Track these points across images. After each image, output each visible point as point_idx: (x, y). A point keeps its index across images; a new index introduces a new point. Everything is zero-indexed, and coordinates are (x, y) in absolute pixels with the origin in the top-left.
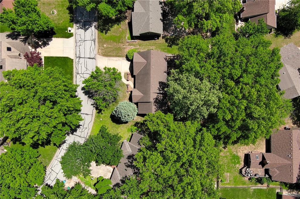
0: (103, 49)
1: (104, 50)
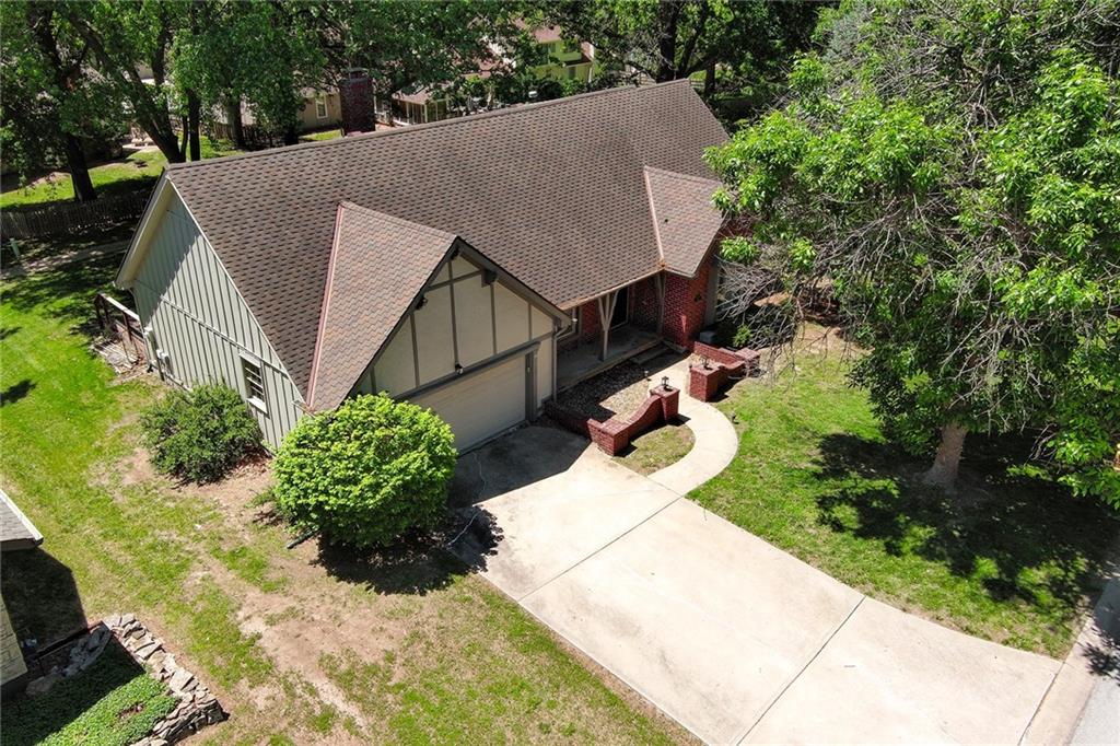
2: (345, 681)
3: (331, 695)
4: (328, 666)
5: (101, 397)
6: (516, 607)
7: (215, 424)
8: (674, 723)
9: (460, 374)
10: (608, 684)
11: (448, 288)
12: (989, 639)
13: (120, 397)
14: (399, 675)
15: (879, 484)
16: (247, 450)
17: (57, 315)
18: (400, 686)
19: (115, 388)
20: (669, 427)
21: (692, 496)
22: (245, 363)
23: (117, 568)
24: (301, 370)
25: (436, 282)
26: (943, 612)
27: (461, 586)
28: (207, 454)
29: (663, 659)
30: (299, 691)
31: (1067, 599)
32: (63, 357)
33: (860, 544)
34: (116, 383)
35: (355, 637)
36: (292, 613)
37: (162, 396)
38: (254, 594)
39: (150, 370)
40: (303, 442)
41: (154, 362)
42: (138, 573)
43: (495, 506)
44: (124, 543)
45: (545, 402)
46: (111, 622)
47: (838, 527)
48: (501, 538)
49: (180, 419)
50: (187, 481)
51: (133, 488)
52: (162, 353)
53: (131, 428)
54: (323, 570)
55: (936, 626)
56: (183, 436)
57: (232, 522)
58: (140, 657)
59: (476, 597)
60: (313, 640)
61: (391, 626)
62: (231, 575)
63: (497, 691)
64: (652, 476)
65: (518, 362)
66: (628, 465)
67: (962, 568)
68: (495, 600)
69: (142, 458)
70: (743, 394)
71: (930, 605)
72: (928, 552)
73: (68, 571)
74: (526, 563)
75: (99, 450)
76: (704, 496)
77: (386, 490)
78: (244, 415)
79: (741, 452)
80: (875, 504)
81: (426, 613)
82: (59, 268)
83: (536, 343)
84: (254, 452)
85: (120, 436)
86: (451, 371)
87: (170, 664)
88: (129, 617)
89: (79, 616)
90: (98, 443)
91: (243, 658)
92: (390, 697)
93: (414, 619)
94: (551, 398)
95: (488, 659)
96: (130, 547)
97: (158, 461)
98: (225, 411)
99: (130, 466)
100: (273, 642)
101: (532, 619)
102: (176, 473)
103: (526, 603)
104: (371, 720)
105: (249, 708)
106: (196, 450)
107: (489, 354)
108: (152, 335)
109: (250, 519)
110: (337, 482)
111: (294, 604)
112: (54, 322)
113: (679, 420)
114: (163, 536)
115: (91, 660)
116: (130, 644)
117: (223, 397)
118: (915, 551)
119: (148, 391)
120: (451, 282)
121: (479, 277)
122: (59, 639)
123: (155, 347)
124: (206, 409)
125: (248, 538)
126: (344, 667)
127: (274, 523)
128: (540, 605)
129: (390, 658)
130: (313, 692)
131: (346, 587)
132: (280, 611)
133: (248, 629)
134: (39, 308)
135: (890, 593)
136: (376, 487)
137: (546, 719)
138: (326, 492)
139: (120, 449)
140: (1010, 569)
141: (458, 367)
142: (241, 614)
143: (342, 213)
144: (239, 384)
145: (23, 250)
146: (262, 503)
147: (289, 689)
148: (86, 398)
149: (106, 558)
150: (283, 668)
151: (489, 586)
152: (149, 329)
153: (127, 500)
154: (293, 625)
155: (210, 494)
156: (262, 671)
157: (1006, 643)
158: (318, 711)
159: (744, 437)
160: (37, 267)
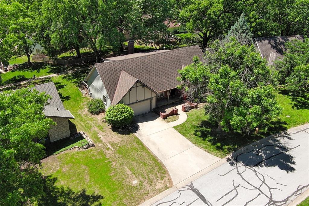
0: (147, 181)
1: (149, 179)
2: (112, 145)
3: (109, 146)
4: (110, 142)
5: (80, 99)
6: (139, 139)
7: (98, 106)
8: (156, 157)
9: (137, 102)
10: (149, 151)
11: (136, 88)
12: (212, 154)
13: (83, 99)
14: (119, 145)
15: (208, 129)
16: (103, 110)
17: (74, 83)
18: (119, 146)
19: (83, 98)
20: (175, 116)
21: (174, 127)
22: (104, 96)
23: (82, 126)
24: (112, 99)
25: (134, 86)
26: (206, 150)
27: (132, 135)
28: (96, 110)
29: (158, 149)
30: (105, 145)
31: (229, 151)
32: (74, 91)
33: (198, 138)
34: (83, 97)
35: (114, 139)
36: (106, 135)
37: (90, 100)
38: (101, 132)
39: (89, 95)
40: (110, 110)
41: (89, 94)
42: (85, 127)
43: (140, 124)
44: (83, 122)
45: (154, 108)
46: (81, 132)
47: (196, 135)
48: (139, 129)
49: (93, 104)
50: (93, 114)
51: (85, 114)
52: (91, 93)
53: (85, 105)
54: (111, 130)
55: (204, 152)
56: (93, 107)
57: (99, 121)
58: (84, 137)
59: (133, 137)
60: (108, 139)
61: (120, 139)
62: (98, 129)
63: (133, 149)
64: (168, 123)
65: (149, 101)
66: (165, 121)
67: (214, 144)
68: (136, 138)
69: (86, 110)
70: (192, 111)
71: (205, 148)
72: (210, 141)
73: (75, 125)
74: (142, 133)
75: (80, 108)
76: (176, 128)
77: (121, 118)
78: (103, 105)
79: (186, 121)
80: (205, 133)
81: (125, 138)
82: (74, 73)
83: (153, 98)
84: (104, 111)
85: (83, 106)
86: (136, 101)
87: (88, 138)
88: (83, 132)
89: (76, 131)
90: (80, 107)
91: (99, 140)
92: (117, 148)
93: (123, 138)
94: (155, 108)
95: (132, 145)
96: (84, 123)
97: (89, 111)
98: (100, 104)
99: (84, 111)
100: (102, 138)
101: (140, 141)
102: (91, 113)
103: (140, 139)
104: (114, 150)
105: (98, 146)
106: (95, 109)
107: (143, 99)
108: (90, 89)
109: (102, 121)
110: (114, 116)
111: (106, 134)
112: (73, 84)
113: (177, 114)
114: (89, 122)
115: (78, 136)
116: (83, 135)
117: (100, 101)
118: (207, 141)
119: (88, 99)
120: (137, 87)
121: (142, 86)
122: (73, 134)
123: (90, 91)
124: (97, 103)
125: (101, 124)
126: (112, 143)
127: (105, 122)
128: (142, 139)
129: (119, 143)
130: (107, 145)
131: (114, 133)
132: (104, 135)
133: (99, 136)
134: (70, 81)
135: (200, 146)
136: (120, 118)
137: (138, 153)
138: (112, 117)
139: (83, 108)
140: (222, 145)
141: (137, 101)
142: (99, 134)
143: (122, 72)
144: (102, 99)
145: (67, 68)
146: (104, 119)
147: (104, 145)
148: (78, 99)
149: (80, 124)
150: (103, 142)
151: (135, 136)
152: (89, 88)
153: (84, 116)
154: (106, 137)
155: (96, 117)
156: (101, 142)
157: (214, 155)
158: (107, 148)
159: (188, 119)
160: (70, 72)
